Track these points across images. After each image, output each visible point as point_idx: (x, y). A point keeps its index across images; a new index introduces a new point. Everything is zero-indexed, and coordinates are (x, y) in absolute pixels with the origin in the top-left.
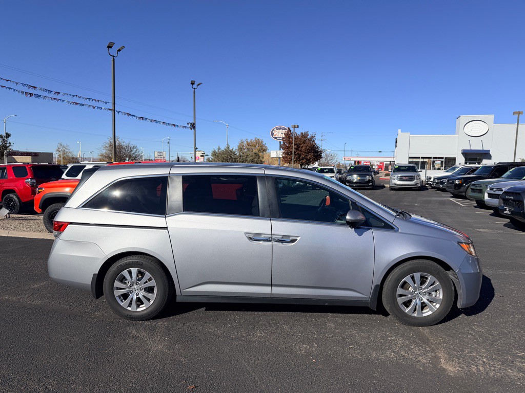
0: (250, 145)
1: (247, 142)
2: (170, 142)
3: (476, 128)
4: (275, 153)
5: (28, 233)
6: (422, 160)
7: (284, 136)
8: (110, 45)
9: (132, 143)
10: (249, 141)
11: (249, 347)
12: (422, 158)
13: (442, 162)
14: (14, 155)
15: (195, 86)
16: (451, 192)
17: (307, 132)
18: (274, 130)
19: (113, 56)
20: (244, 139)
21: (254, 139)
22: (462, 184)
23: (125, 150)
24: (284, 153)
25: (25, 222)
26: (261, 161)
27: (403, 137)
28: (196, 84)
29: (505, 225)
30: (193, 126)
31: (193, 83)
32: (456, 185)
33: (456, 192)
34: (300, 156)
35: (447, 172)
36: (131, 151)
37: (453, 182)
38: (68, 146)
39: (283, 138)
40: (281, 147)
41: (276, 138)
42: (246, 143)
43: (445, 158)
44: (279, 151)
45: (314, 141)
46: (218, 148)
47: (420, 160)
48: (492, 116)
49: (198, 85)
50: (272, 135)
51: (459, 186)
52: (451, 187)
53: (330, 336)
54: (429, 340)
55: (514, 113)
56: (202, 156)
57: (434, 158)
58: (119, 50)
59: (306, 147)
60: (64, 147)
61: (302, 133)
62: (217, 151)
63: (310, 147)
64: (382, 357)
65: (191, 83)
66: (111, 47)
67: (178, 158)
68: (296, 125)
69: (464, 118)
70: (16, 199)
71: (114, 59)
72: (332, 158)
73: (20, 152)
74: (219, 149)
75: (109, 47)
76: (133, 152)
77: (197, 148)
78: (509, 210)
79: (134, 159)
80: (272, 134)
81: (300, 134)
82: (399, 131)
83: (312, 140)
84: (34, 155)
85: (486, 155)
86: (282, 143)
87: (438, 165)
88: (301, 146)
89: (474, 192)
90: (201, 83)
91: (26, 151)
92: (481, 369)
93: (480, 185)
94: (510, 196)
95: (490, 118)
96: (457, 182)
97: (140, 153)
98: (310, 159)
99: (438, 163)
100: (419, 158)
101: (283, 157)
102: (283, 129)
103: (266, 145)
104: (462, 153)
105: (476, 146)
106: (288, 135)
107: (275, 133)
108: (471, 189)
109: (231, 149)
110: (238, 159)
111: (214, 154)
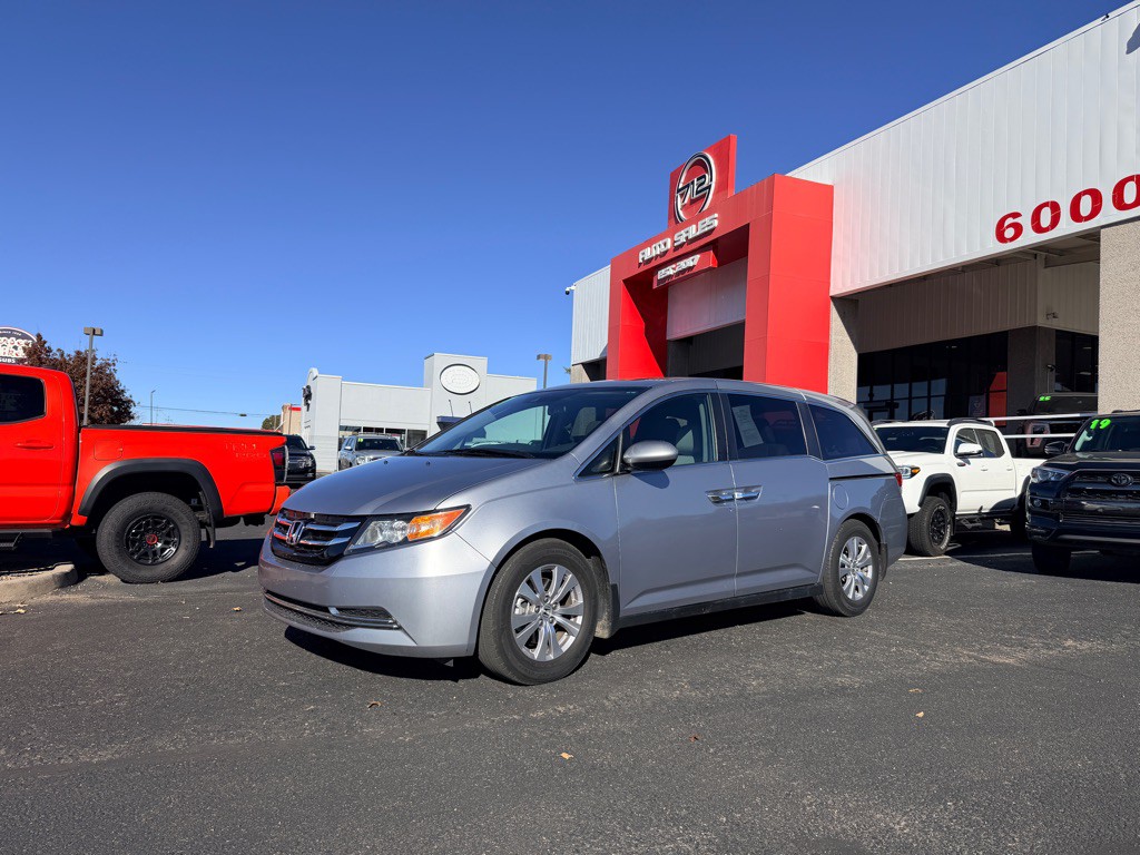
3: (461, 379)
17: (93, 351)
43: (409, 430)
45: (111, 375)
57: (388, 430)
61: (78, 353)
63: (102, 388)
69: (440, 359)
81: (73, 354)
83: (104, 371)
95: (481, 363)
104: (437, 422)
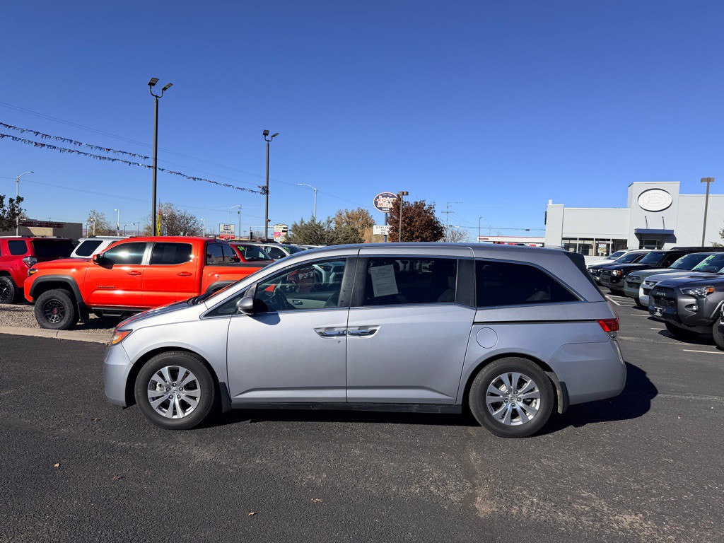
0: (351, 218)
1: (347, 213)
2: (241, 212)
3: (655, 200)
4: (381, 229)
5: (14, 328)
6: (582, 242)
7: (392, 206)
8: (152, 82)
9: (190, 212)
10: (350, 212)
11: (238, 476)
12: (580, 239)
13: (608, 245)
14: (30, 226)
15: (268, 137)
16: (608, 287)
17: (423, 201)
18: (378, 197)
19: (157, 97)
20: (343, 209)
21: (356, 210)
22: (622, 275)
23: (179, 222)
24: (391, 229)
25: (16, 315)
26: (360, 239)
27: (554, 209)
28: (270, 134)
29: (661, 333)
30: (266, 191)
31: (266, 134)
32: (614, 277)
33: (614, 286)
34: (413, 233)
35: (609, 259)
36: (188, 223)
37: (610, 272)
38: (103, 214)
39: (391, 209)
40: (387, 220)
41: (381, 209)
42: (345, 214)
43: (613, 240)
44: (385, 227)
45: (432, 214)
46: (300, 220)
47: (578, 242)
48: (677, 184)
49: (274, 136)
50: (376, 205)
51: (618, 278)
52: (607, 280)
53: (349, 465)
54: (475, 473)
55: (702, 180)
56: (284, 231)
57: (596, 240)
58: (165, 89)
59: (421, 221)
60: (97, 216)
61: (416, 203)
62: (299, 224)
63: (426, 222)
64: (403, 493)
65: (264, 134)
66: (154, 85)
67: (251, 233)
68: (405, 191)
69: (638, 186)
70: (10, 284)
71: (157, 100)
72: (461, 236)
73: (38, 222)
74: (302, 222)
75: (151, 84)
76: (189, 225)
77: (269, 221)
78: (660, 312)
79: (192, 234)
80: (376, 203)
81: (413, 204)
82: (550, 201)
83: (429, 212)
84: (57, 226)
85: (670, 236)
86: (389, 216)
87: (602, 249)
88: (415, 220)
89: (631, 287)
90: (277, 134)
91: (48, 220)
92: (523, 511)
93: (638, 278)
94: (662, 292)
95: (675, 186)
96: (614, 273)
97: (199, 225)
98: (427, 237)
99: (603, 246)
100: (576, 239)
101: (390, 234)
102: (390, 197)
103: (373, 218)
104: (635, 234)
105: (655, 224)
106: (397, 205)
107: (379, 202)
108: (628, 282)
109: (317, 222)
110: (326, 236)
111: (295, 228)
